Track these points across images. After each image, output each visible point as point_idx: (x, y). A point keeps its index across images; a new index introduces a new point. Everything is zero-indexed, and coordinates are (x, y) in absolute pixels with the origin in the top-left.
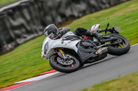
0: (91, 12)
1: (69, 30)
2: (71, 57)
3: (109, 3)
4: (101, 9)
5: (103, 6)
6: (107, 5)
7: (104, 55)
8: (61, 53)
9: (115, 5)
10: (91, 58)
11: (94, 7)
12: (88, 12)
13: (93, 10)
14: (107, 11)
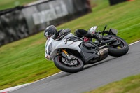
0: (10, 42)
1: (70, 32)
2: (75, 57)
3: (28, 32)
4: (20, 38)
5: (22, 36)
6: (26, 35)
7: (105, 55)
8: (65, 53)
9: (34, 34)
10: (93, 59)
11: (12, 36)
12: (6, 41)
13: (12, 39)
14: (26, 40)
